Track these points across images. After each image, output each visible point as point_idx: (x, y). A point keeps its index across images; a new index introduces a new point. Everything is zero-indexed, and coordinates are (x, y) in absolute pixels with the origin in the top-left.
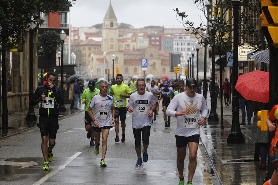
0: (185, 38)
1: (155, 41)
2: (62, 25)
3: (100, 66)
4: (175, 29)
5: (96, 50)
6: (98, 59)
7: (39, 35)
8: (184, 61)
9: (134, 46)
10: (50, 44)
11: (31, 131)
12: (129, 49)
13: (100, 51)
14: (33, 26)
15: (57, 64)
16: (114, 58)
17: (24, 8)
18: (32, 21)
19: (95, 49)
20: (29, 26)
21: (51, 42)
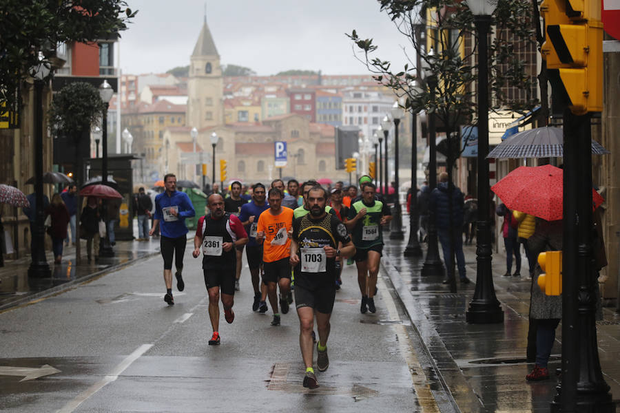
0: (367, 96)
1: (303, 102)
2: (103, 71)
3: (185, 158)
4: (346, 77)
5: (176, 123)
6: (179, 144)
7: (55, 92)
8: (366, 146)
9: (256, 114)
10: (78, 111)
11: (40, 300)
12: (247, 122)
13: (184, 125)
14: (42, 72)
15: (93, 155)
16: (215, 141)
17: (23, 33)
18: (42, 62)
19: (173, 121)
20: (34, 72)
21: (80, 106)
